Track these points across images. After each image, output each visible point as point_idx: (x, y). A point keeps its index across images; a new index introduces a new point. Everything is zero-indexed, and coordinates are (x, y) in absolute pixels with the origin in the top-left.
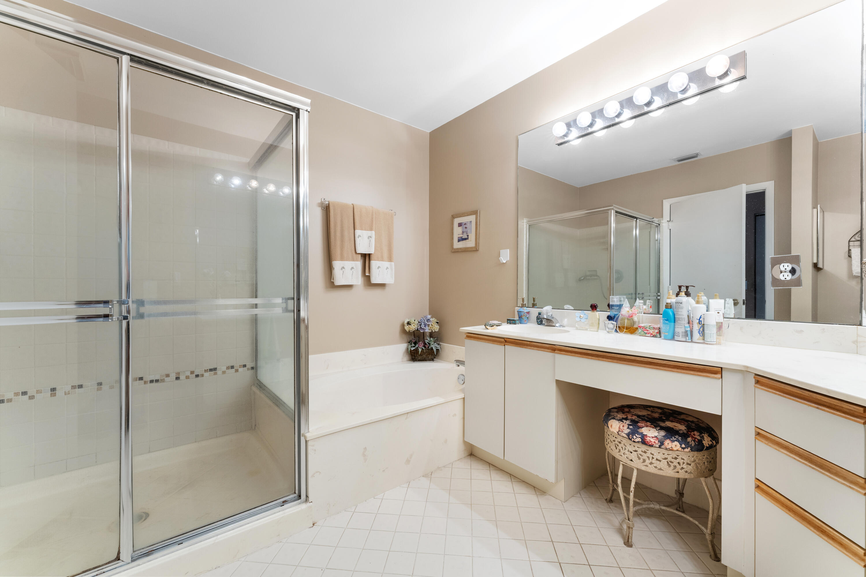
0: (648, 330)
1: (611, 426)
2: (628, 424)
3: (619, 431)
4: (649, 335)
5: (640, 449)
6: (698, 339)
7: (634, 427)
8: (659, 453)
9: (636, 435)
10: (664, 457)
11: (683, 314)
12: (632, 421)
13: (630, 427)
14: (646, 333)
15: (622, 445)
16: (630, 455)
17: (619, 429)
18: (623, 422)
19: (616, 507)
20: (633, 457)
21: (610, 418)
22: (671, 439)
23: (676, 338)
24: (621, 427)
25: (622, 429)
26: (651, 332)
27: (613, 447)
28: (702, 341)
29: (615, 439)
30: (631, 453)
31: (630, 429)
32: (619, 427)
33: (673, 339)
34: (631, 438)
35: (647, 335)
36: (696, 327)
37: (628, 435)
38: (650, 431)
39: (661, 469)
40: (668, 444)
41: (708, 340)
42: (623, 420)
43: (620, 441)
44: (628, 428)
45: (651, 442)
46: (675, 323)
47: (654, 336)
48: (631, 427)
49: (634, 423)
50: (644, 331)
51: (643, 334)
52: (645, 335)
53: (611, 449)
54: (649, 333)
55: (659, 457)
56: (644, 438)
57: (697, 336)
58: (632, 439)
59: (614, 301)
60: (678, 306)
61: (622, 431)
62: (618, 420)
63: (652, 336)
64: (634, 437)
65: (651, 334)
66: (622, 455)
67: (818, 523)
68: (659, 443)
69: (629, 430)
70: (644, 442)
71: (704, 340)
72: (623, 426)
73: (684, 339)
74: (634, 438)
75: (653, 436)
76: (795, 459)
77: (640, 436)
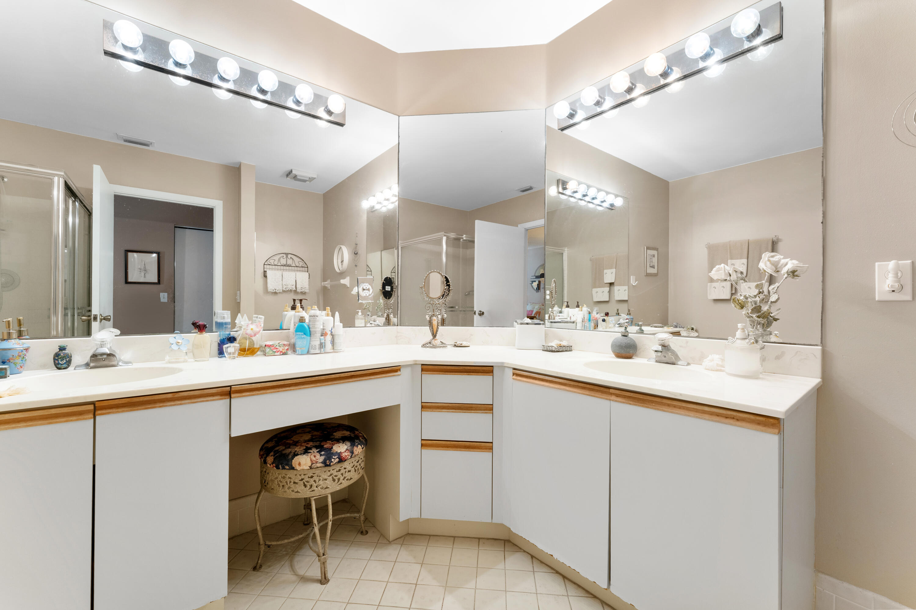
0: (277, 348)
1: (299, 464)
2: (317, 452)
3: (312, 464)
4: (278, 353)
5: (335, 470)
6: (330, 350)
7: (325, 451)
8: (349, 464)
9: (333, 457)
10: (352, 465)
11: (319, 327)
12: (316, 447)
13: (321, 453)
14: (275, 352)
15: (315, 478)
16: (325, 483)
17: (312, 461)
18: (310, 452)
19: (269, 567)
20: (328, 483)
21: (290, 457)
22: (356, 445)
23: (312, 351)
24: (314, 459)
25: (315, 460)
26: (281, 350)
27: (300, 487)
28: (332, 351)
29: (303, 477)
30: (326, 480)
31: (324, 455)
32: (311, 460)
33: (308, 353)
34: (328, 464)
35: (276, 354)
36: (329, 338)
37: (324, 462)
38: (340, 447)
39: (351, 479)
40: (356, 450)
41: (339, 349)
42: (309, 451)
43: (312, 475)
44: (321, 455)
45: (346, 456)
46: (310, 336)
47: (284, 354)
48: (323, 453)
49: (320, 448)
50: (273, 350)
51: (272, 353)
52: (274, 355)
53: (297, 492)
54: (278, 352)
55: (350, 468)
56: (341, 456)
57: (329, 346)
58: (330, 464)
59: (224, 318)
60: (315, 319)
61: (317, 462)
62: (304, 454)
63: (282, 353)
64: (333, 460)
65: (281, 352)
66: (315, 488)
67: (468, 444)
68: (351, 454)
69: (323, 458)
70: (341, 460)
71: (333, 349)
72: (315, 456)
73: (319, 352)
74: (332, 462)
75: (345, 450)
76: (453, 412)
77: (337, 456)
